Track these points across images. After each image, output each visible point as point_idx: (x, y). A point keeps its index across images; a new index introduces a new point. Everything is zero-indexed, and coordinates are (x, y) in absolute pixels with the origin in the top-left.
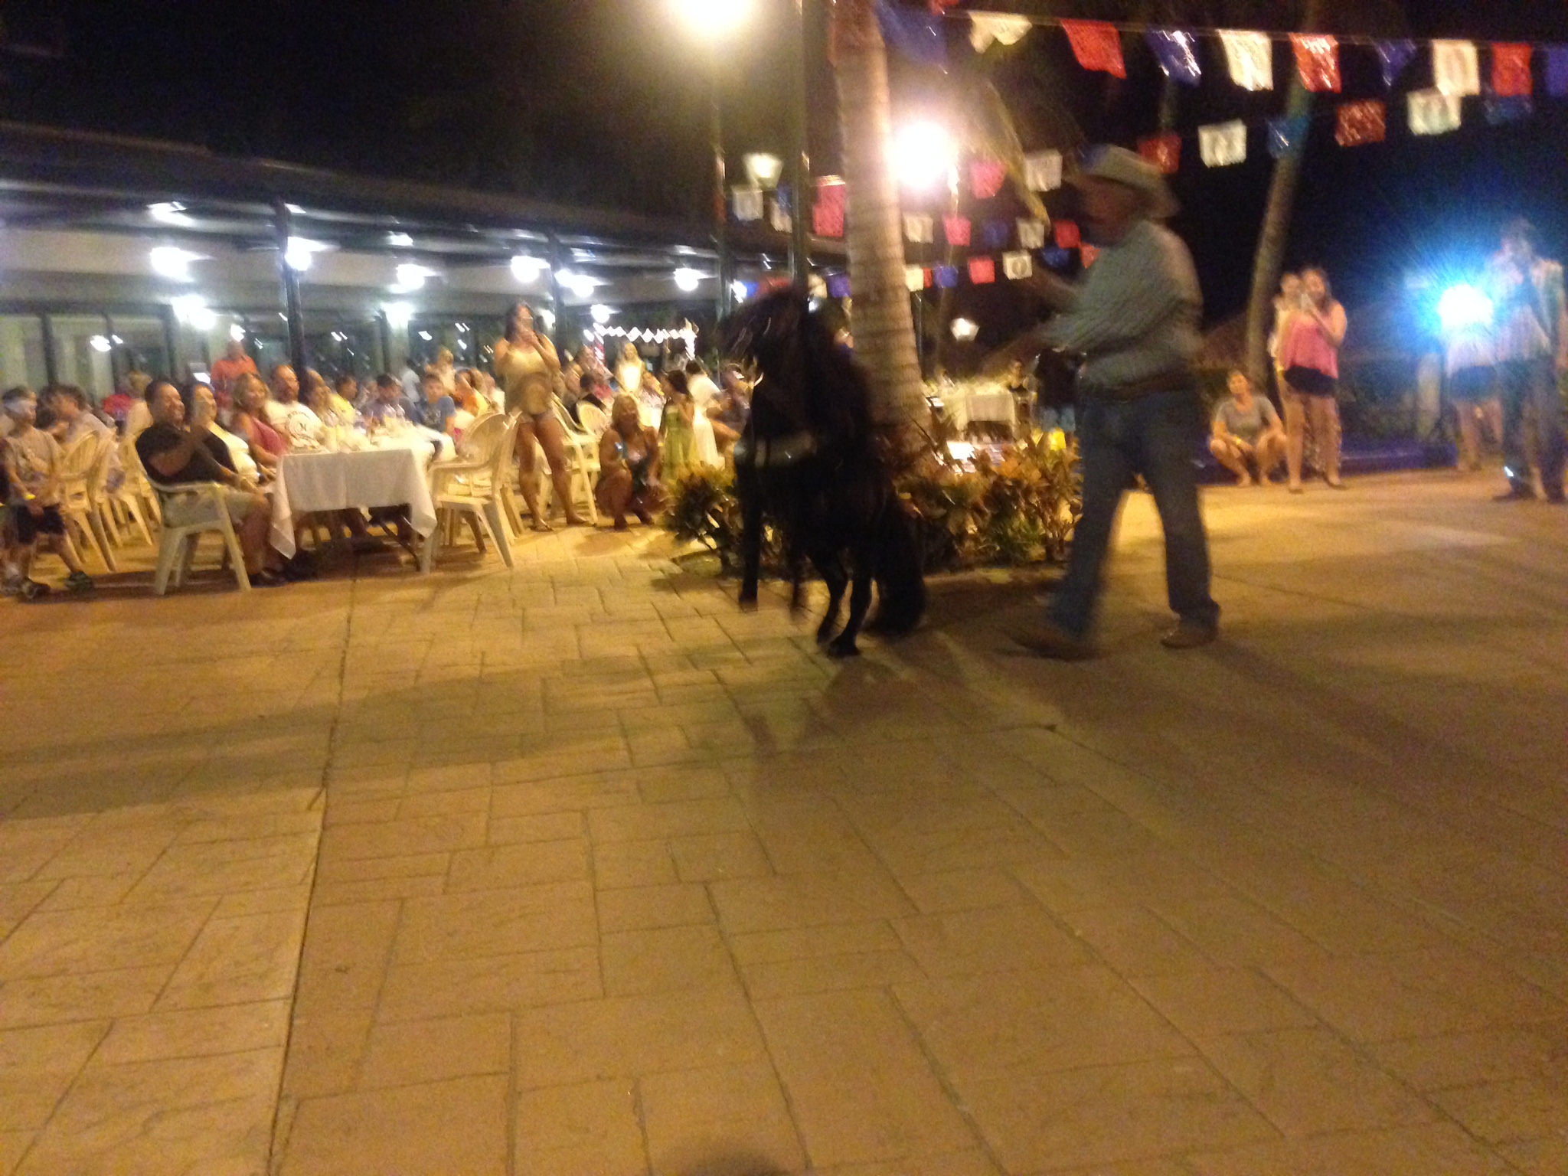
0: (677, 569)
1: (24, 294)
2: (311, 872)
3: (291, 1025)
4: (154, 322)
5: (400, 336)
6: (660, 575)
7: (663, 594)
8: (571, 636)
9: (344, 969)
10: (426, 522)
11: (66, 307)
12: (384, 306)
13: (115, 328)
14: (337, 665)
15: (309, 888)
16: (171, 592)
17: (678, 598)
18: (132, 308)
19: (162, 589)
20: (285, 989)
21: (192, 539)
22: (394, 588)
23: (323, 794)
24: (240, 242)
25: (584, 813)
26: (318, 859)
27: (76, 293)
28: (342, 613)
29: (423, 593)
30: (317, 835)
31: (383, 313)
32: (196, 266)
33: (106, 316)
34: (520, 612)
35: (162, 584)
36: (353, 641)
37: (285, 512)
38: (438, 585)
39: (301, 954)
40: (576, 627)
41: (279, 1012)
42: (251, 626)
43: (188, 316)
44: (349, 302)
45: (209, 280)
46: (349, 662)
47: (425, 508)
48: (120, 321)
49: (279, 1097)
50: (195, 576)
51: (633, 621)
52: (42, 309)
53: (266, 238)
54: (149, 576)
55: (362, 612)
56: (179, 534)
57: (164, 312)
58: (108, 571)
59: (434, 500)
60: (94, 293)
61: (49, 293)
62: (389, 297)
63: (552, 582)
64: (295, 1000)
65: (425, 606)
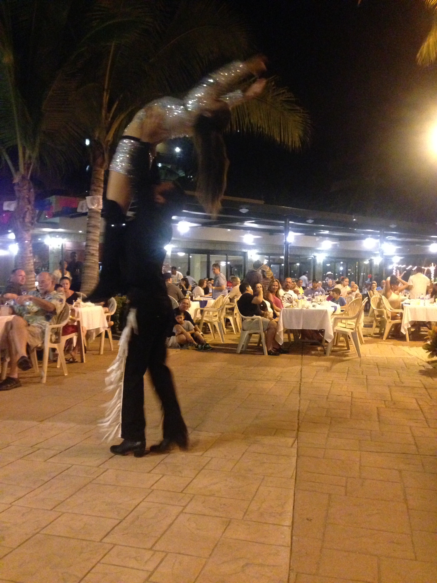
0: (430, 367)
1: (203, 247)
2: (295, 474)
3: (292, 539)
4: (241, 257)
5: (320, 264)
6: (423, 369)
7: (425, 377)
8: (387, 391)
9: (310, 519)
10: (330, 337)
11: (214, 252)
12: (316, 254)
13: (229, 259)
14: (298, 389)
15: (294, 480)
16: (242, 353)
17: (432, 380)
18: (234, 253)
19: (239, 352)
20: (288, 522)
21: (250, 335)
22: (316, 361)
23: (296, 441)
24: (271, 232)
25: (400, 471)
26: (296, 468)
27: (218, 248)
28: (298, 368)
29: (327, 364)
30: (295, 458)
31: (315, 257)
32: (256, 240)
33: (226, 255)
34: (365, 377)
35: (239, 349)
36: (303, 380)
37: (282, 329)
38: (334, 362)
39: (294, 508)
40: (389, 386)
41: (287, 531)
42: (268, 369)
43: (251, 256)
44: (304, 253)
45: (259, 244)
46: (302, 388)
47: (330, 332)
48: (231, 257)
49: (290, 570)
50: (249, 347)
51: (413, 388)
52: (208, 252)
53: (280, 231)
54: (236, 346)
55: (306, 369)
56: (247, 333)
57: (245, 254)
58: (223, 343)
59: (333, 329)
60: (224, 248)
61: (211, 248)
62: (317, 251)
63: (378, 366)
64: (293, 528)
65: (328, 369)
